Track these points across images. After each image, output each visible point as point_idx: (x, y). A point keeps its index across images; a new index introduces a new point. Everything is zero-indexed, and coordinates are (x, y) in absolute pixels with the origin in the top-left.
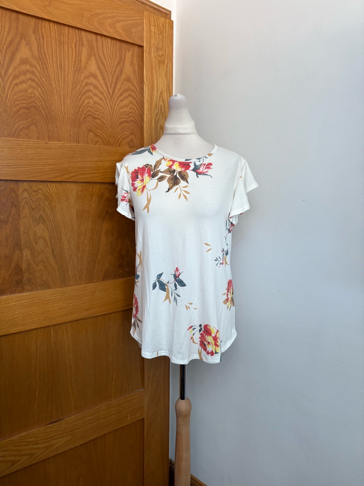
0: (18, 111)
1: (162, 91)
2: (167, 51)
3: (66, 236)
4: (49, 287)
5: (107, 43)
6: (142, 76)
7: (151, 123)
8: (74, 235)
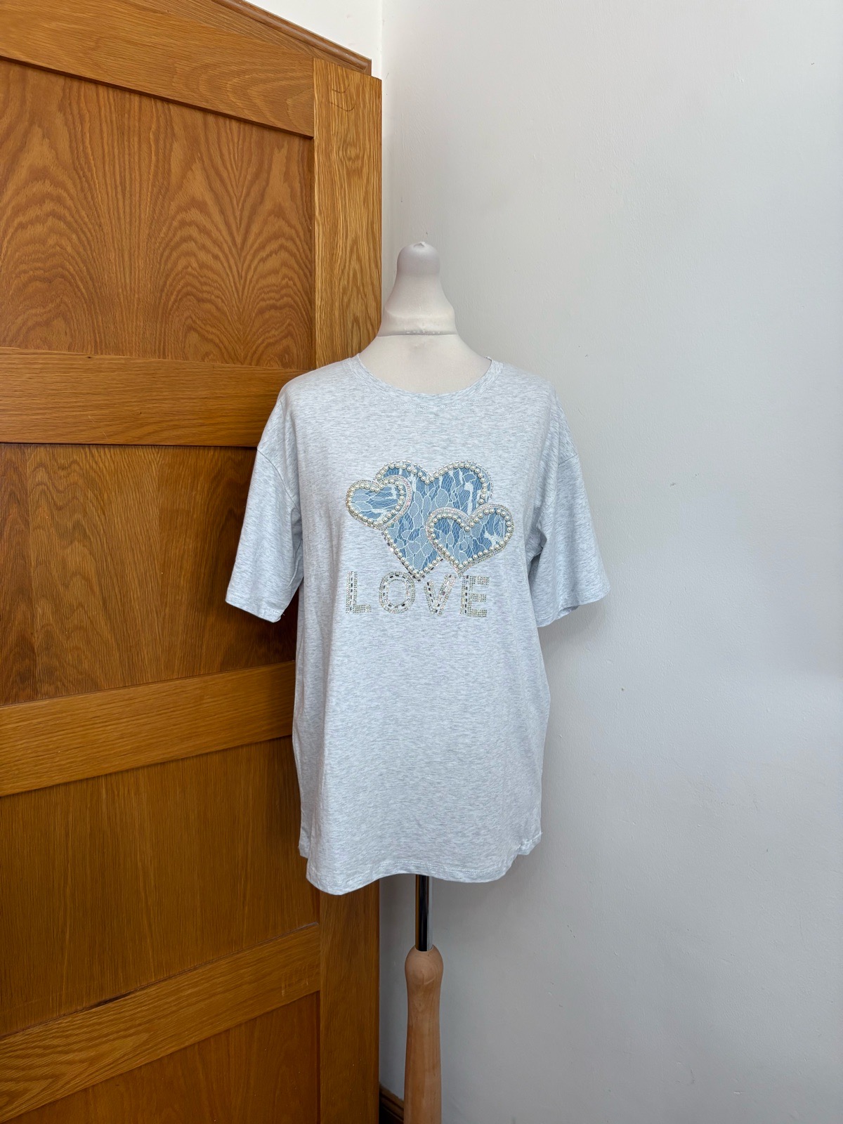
0: (25, 285)
1: (356, 237)
2: (368, 146)
3: (136, 570)
4: (96, 687)
5: (228, 131)
6: (309, 204)
7: (332, 310)
8: (153, 566)
